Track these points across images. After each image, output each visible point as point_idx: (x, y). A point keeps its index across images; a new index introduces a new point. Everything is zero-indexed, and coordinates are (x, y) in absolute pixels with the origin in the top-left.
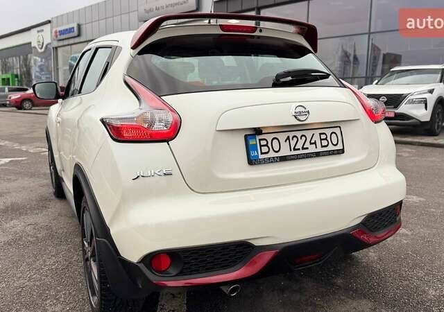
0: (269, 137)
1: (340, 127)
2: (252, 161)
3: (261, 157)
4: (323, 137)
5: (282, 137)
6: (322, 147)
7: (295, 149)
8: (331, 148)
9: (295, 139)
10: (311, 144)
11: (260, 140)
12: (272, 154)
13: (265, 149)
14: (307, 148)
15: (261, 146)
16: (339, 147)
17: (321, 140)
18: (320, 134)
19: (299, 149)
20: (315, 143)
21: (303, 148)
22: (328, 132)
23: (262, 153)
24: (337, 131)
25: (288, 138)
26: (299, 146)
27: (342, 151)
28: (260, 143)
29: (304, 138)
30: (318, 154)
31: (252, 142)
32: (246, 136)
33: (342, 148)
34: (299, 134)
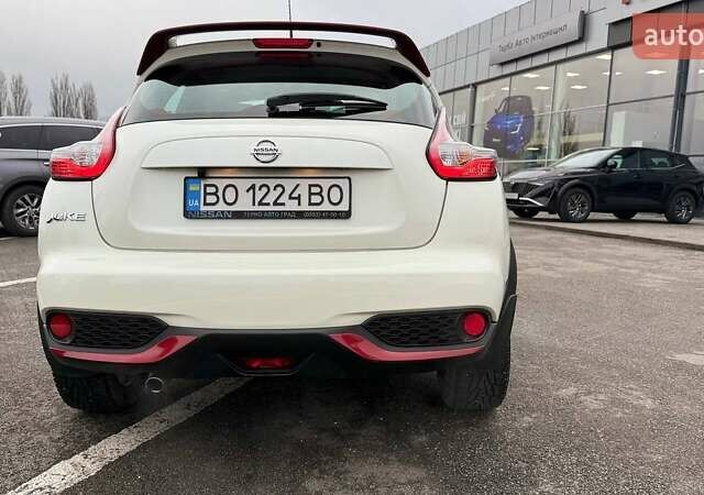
0: (221, 184)
1: (350, 179)
2: (190, 214)
3: (203, 208)
4: (314, 190)
5: (243, 185)
6: (310, 204)
7: (260, 203)
8: (326, 207)
9: (265, 190)
10: (291, 198)
11: (206, 186)
12: (221, 207)
13: (212, 199)
14: (283, 204)
15: (206, 194)
16: (343, 207)
17: (311, 194)
18: (310, 186)
19: (268, 204)
20: (299, 198)
21: (275, 203)
22: (326, 184)
23: (205, 204)
24: (344, 184)
25: (253, 187)
26: (270, 199)
27: (347, 215)
28: (205, 191)
29: (280, 190)
30: (300, 215)
31: (192, 188)
32: (186, 179)
33: (347, 209)
34: (272, 183)
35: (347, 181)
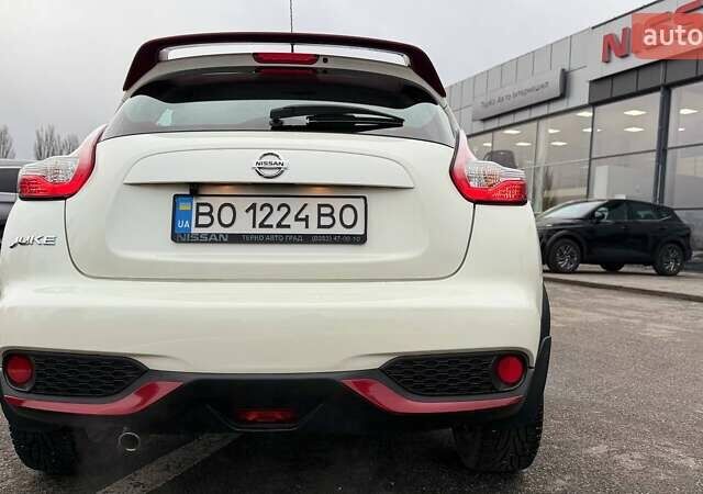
0: (216, 203)
1: (365, 198)
2: (179, 237)
3: (195, 231)
4: (325, 210)
5: (242, 204)
6: (320, 226)
7: (262, 225)
8: (338, 230)
9: (267, 210)
10: (297, 219)
11: (198, 205)
12: (216, 229)
13: (204, 220)
14: (288, 226)
15: (198, 214)
16: (358, 230)
17: (320, 215)
18: (320, 206)
19: (271, 226)
20: (306, 219)
21: (279, 225)
22: (338, 204)
23: (197, 226)
24: (359, 204)
25: (253, 207)
26: (274, 220)
27: (361, 240)
28: (197, 210)
29: (284, 210)
30: (307, 239)
31: (183, 207)
32: (176, 196)
33: (362, 233)
34: (275, 202)
35: (362, 200)
